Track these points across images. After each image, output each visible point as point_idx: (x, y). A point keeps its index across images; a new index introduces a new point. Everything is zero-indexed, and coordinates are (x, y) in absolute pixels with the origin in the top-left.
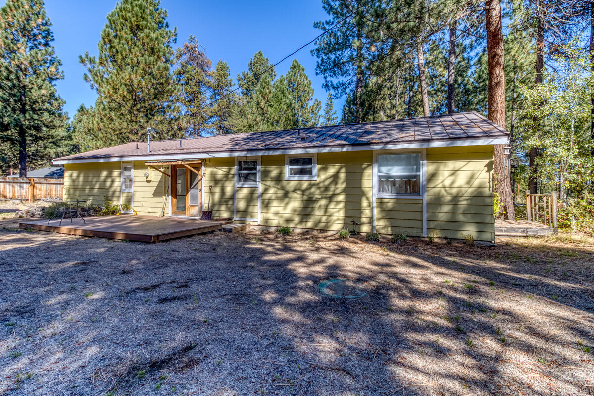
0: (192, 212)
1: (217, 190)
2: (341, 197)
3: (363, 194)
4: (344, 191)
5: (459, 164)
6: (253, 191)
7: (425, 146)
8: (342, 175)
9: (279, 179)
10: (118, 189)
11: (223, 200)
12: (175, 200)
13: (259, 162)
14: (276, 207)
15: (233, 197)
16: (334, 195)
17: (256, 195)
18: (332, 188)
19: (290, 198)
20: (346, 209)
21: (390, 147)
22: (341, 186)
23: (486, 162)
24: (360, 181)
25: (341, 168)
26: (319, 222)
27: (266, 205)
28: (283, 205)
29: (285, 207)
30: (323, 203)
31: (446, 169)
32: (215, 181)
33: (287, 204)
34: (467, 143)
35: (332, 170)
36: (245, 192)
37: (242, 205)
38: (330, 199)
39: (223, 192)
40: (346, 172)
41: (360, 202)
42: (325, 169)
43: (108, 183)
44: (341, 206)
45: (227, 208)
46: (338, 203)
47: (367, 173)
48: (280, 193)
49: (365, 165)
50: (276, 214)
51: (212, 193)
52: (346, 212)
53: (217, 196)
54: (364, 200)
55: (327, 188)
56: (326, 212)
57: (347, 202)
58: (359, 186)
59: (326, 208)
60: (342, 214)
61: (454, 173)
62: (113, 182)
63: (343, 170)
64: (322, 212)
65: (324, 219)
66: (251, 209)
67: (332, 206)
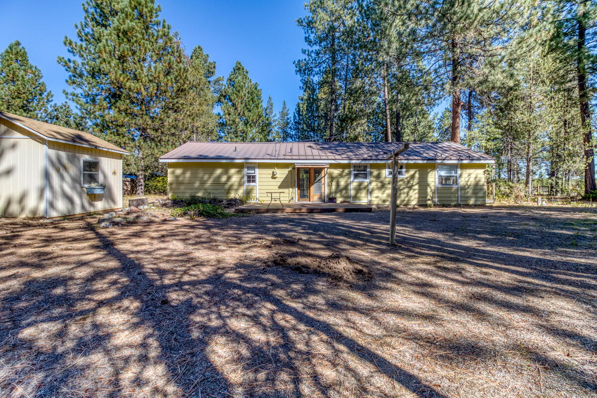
0: (314, 199)
1: (334, 183)
2: (416, 187)
3: (428, 185)
4: (417, 184)
5: (471, 171)
6: (360, 184)
7: (460, 162)
8: (417, 175)
9: (378, 177)
10: (236, 184)
11: (339, 189)
12: (299, 191)
13: (369, 166)
14: (376, 193)
15: (346, 188)
16: (412, 186)
17: (362, 186)
18: (411, 182)
19: (386, 188)
20: (419, 193)
21: (446, 162)
22: (416, 181)
23: (483, 170)
24: (426, 178)
25: (416, 172)
26: (404, 201)
27: (370, 192)
28: (381, 192)
29: (383, 193)
30: (406, 190)
31: (466, 173)
32: (332, 178)
33: (384, 191)
34: (477, 162)
35: (412, 172)
36: (354, 184)
37: (352, 193)
38: (410, 188)
39: (338, 185)
40: (419, 174)
41: (426, 189)
42: (407, 171)
43: (224, 179)
44: (417, 191)
45: (341, 195)
46: (414, 190)
47: (430, 175)
48: (379, 184)
49: (429, 170)
50: (377, 197)
51: (330, 186)
52: (419, 195)
53: (334, 187)
54: (429, 188)
55: (408, 182)
56: (408, 195)
57: (420, 190)
58: (426, 181)
59: (408, 193)
60: (417, 196)
61: (469, 175)
62: (229, 178)
63: (417, 173)
64: (405, 195)
65: (407, 199)
66: (359, 195)
67: (411, 191)
